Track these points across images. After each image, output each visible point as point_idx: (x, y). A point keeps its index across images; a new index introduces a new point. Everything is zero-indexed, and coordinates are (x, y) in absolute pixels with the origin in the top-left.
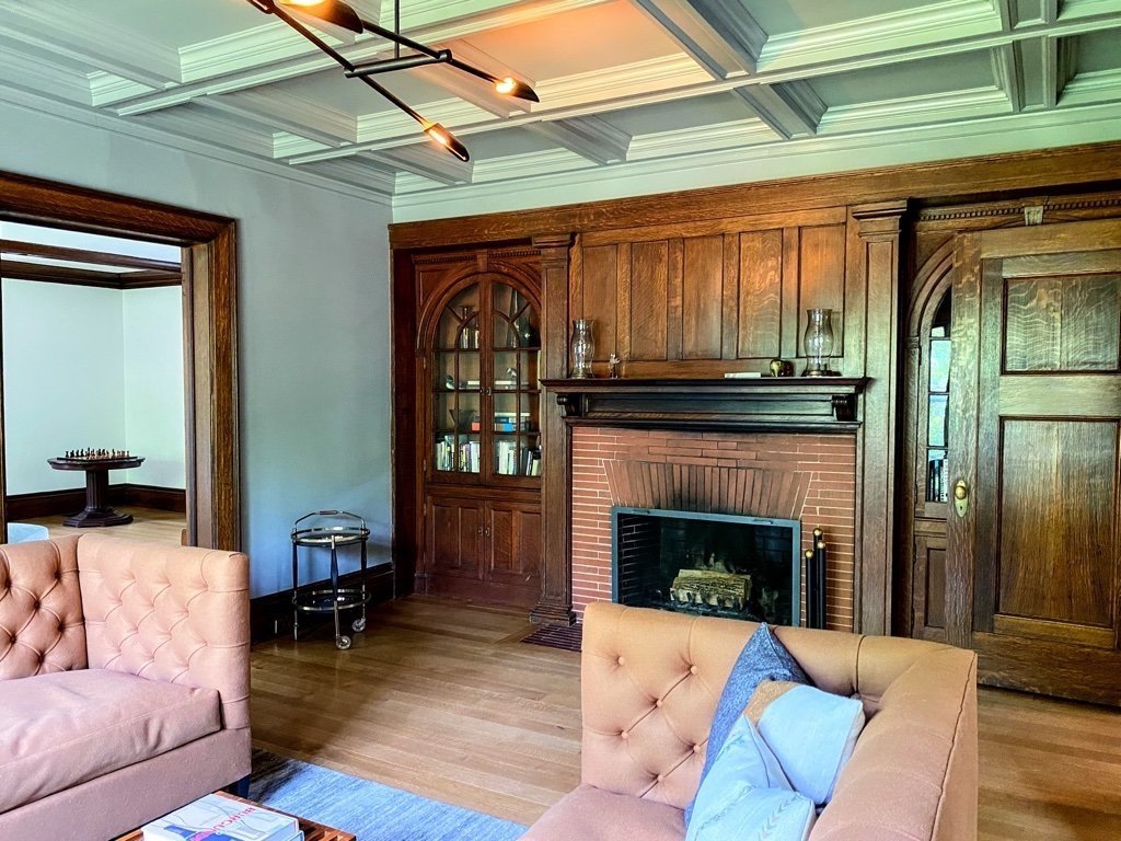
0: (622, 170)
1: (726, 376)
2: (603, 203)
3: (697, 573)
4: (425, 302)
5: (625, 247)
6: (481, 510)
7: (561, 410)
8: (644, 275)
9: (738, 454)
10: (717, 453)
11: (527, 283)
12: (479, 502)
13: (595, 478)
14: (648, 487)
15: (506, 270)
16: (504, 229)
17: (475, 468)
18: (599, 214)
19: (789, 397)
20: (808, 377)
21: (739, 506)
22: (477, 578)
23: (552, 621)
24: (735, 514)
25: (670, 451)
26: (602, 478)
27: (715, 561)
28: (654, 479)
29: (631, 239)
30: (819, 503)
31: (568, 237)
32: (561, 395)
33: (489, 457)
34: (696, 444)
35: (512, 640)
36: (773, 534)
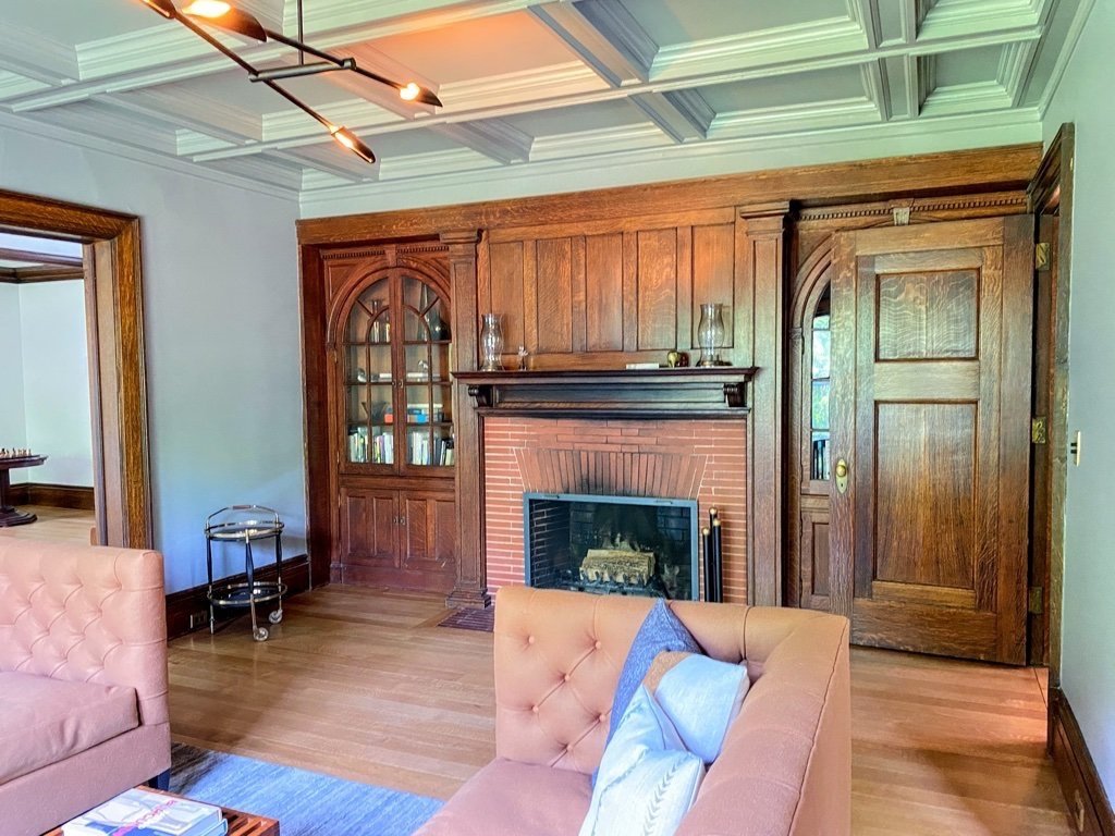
0: (525, 169)
1: (628, 367)
2: (508, 201)
3: (603, 553)
4: (333, 298)
5: (530, 244)
6: (396, 500)
7: (473, 401)
8: (549, 271)
9: (641, 440)
10: (622, 440)
11: (436, 278)
12: (395, 493)
13: (506, 466)
14: (557, 474)
15: (414, 265)
16: (411, 225)
17: (389, 459)
18: (505, 212)
19: (686, 386)
20: (702, 367)
21: (642, 488)
22: (394, 567)
23: (467, 605)
24: (638, 496)
25: (577, 439)
26: (513, 466)
27: (621, 540)
28: (563, 467)
29: (536, 237)
30: (715, 483)
31: (475, 234)
32: (471, 387)
33: (402, 447)
34: (601, 432)
35: (428, 625)
36: (673, 514)
